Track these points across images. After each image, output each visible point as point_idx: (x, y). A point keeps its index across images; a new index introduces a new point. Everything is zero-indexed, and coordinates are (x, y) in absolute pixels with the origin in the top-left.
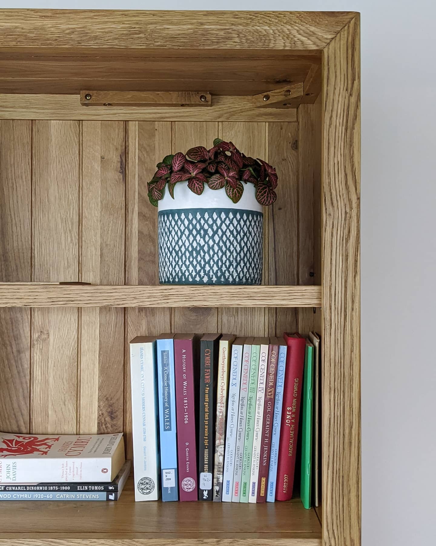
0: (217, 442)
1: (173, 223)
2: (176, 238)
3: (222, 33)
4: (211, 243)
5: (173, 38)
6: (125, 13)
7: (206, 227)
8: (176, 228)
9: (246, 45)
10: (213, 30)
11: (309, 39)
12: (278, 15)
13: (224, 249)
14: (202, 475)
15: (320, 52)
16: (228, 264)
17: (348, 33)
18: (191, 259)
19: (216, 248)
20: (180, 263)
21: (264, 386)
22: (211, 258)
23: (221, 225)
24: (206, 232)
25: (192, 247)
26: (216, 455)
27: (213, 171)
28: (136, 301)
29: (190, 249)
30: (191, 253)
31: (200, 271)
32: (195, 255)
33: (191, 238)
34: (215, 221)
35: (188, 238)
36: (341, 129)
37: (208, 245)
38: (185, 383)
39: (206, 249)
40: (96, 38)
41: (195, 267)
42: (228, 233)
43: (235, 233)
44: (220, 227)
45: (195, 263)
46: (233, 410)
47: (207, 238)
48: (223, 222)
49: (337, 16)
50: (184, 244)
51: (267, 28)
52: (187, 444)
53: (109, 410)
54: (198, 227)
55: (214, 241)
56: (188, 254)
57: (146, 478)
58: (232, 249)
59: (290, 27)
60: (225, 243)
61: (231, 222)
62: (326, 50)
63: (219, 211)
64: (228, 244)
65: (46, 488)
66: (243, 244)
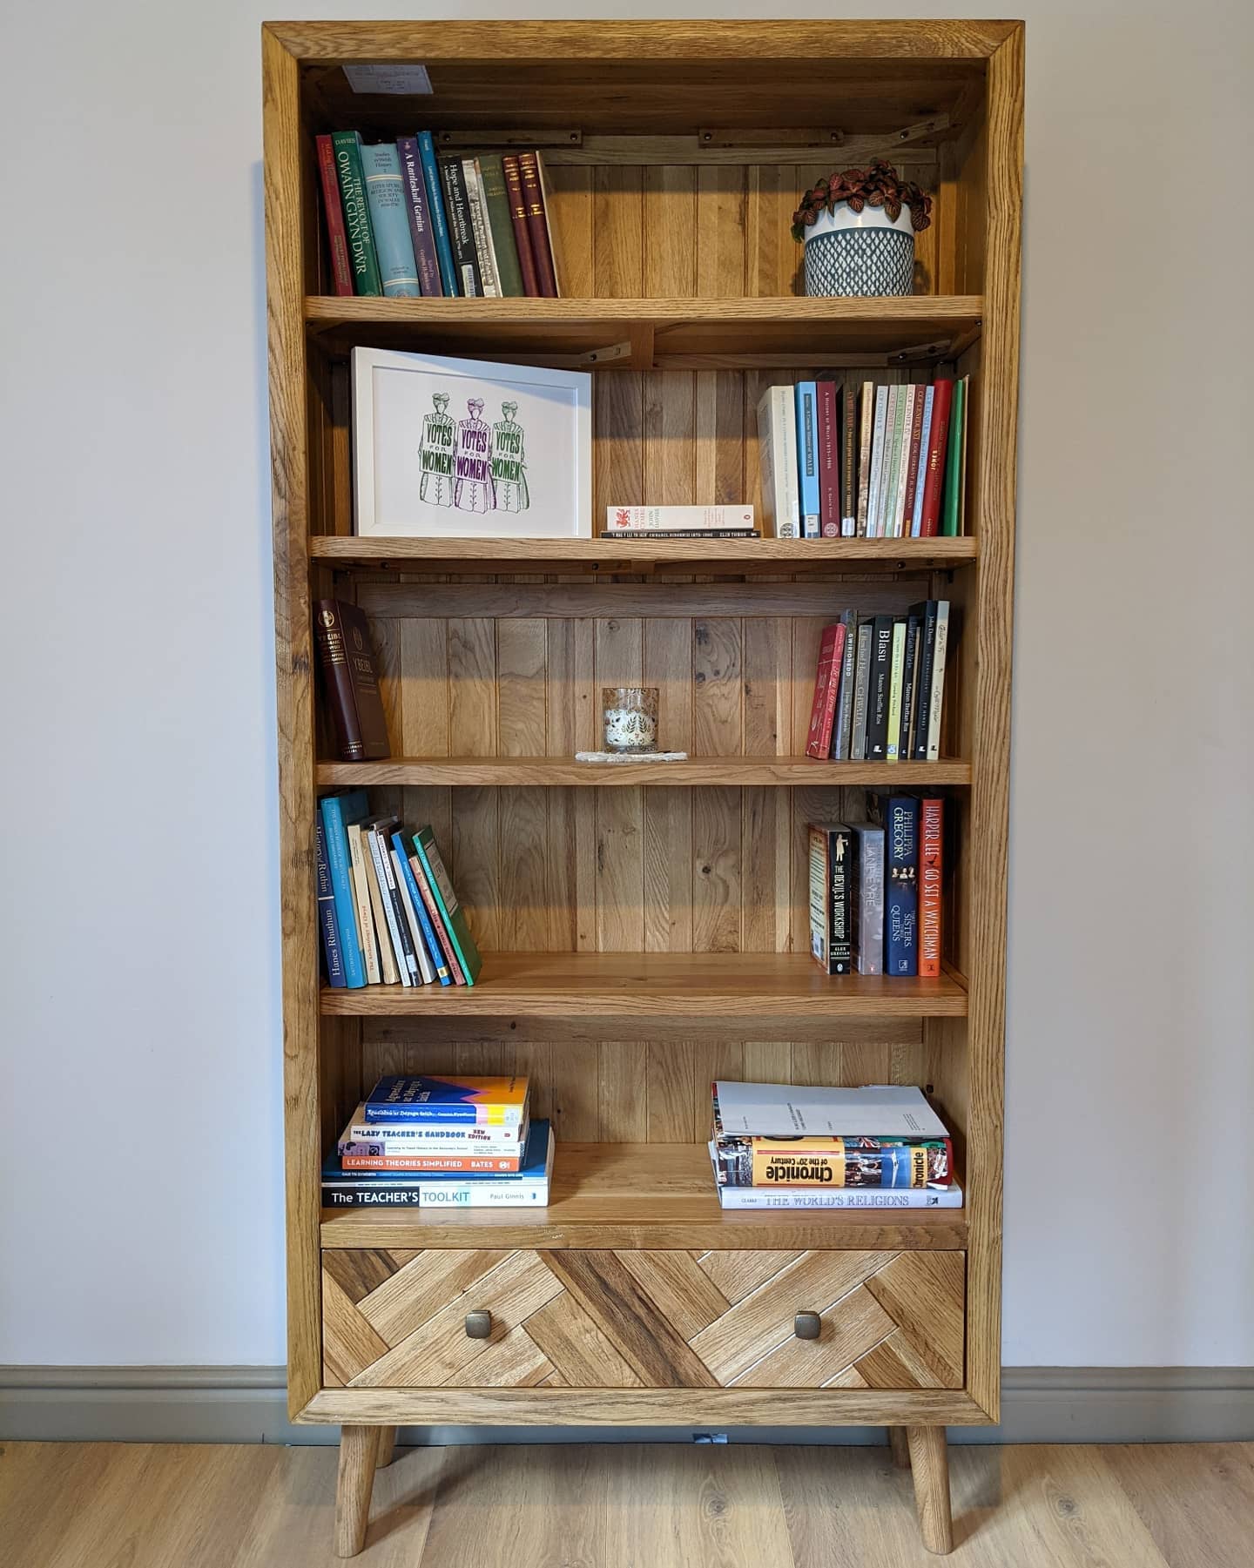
0: (861, 486)
1: (829, 246)
2: (832, 261)
3: (894, 42)
4: (869, 262)
5: (847, 47)
6: (803, 23)
7: (864, 246)
8: (832, 251)
9: (916, 53)
10: (885, 38)
11: (976, 47)
12: (948, 23)
13: (881, 269)
14: (844, 521)
15: (986, 60)
16: (885, 284)
17: (1014, 41)
18: (848, 280)
19: (874, 268)
20: (836, 286)
21: (910, 427)
22: (869, 278)
23: (879, 244)
24: (864, 251)
25: (850, 268)
26: (860, 499)
27: (872, 188)
28: (802, 312)
29: (848, 270)
30: (848, 274)
31: (857, 292)
32: (852, 275)
33: (849, 259)
34: (873, 240)
35: (845, 259)
36: (1006, 134)
37: (866, 265)
38: (828, 427)
39: (864, 268)
40: (774, 48)
41: (852, 288)
42: (886, 254)
43: (892, 254)
44: (877, 247)
45: (852, 283)
46: (878, 453)
47: (865, 258)
48: (881, 241)
49: (1003, 25)
50: (841, 266)
51: (936, 35)
52: (830, 489)
53: (728, 490)
54: (856, 247)
55: (872, 261)
56: (845, 276)
57: (789, 524)
58: (889, 269)
59: (958, 35)
60: (882, 263)
61: (889, 241)
62: (992, 58)
63: (877, 230)
64: (885, 265)
65: (688, 535)
66: (899, 266)
